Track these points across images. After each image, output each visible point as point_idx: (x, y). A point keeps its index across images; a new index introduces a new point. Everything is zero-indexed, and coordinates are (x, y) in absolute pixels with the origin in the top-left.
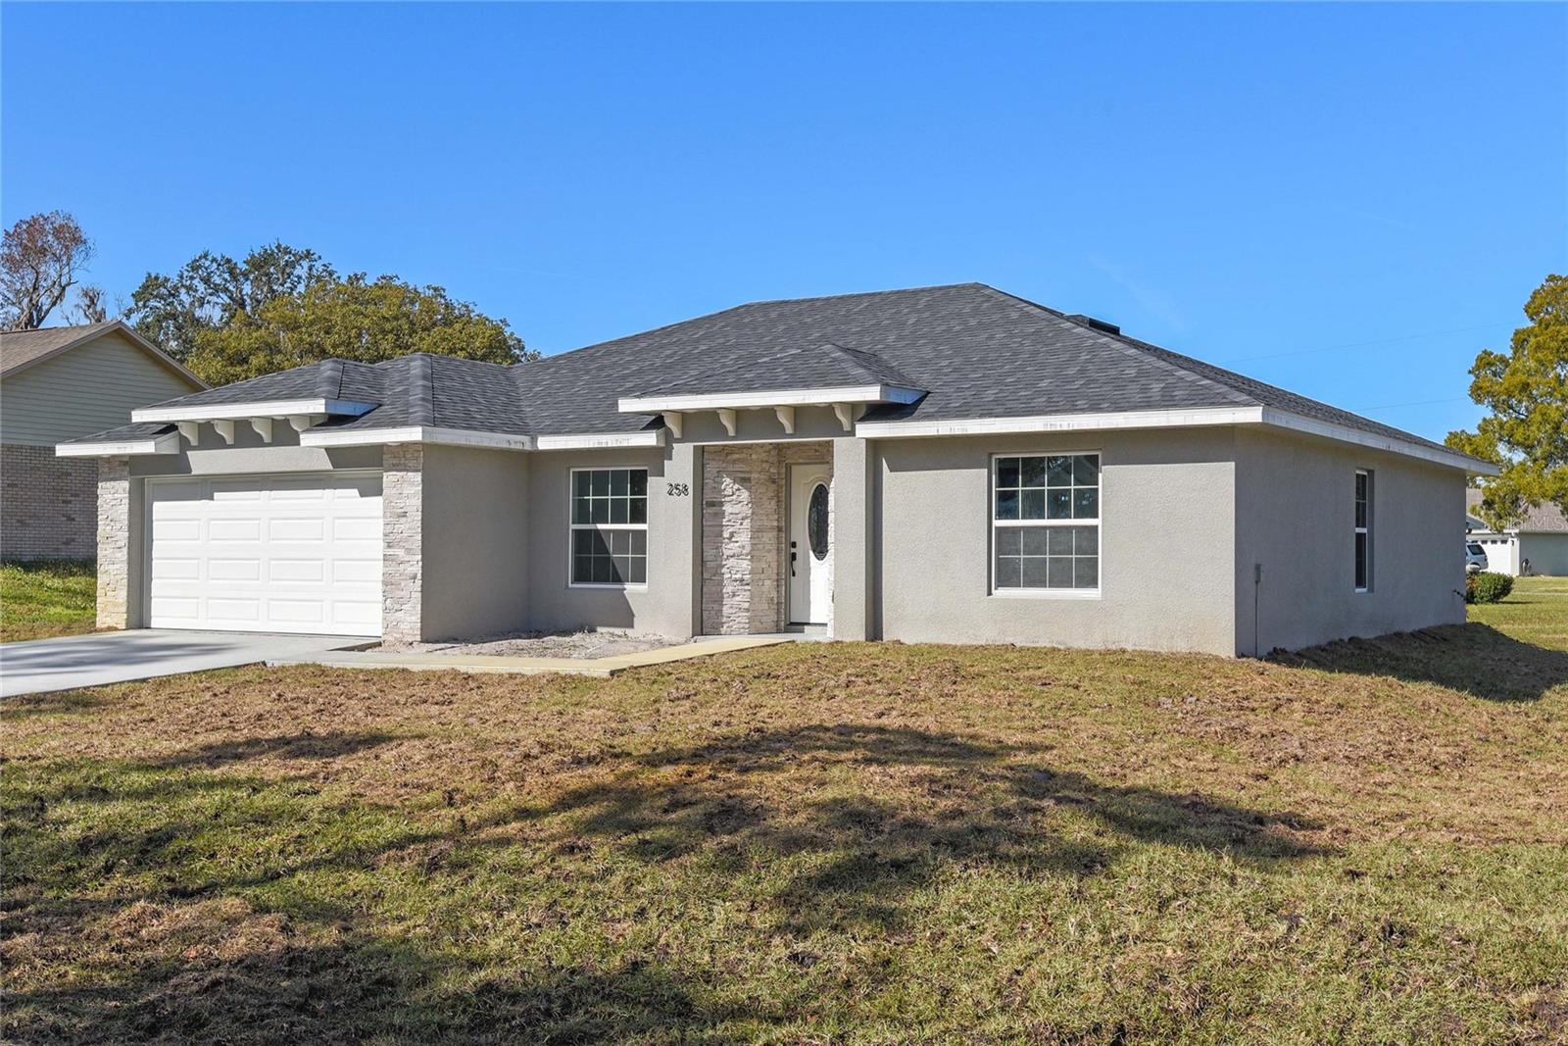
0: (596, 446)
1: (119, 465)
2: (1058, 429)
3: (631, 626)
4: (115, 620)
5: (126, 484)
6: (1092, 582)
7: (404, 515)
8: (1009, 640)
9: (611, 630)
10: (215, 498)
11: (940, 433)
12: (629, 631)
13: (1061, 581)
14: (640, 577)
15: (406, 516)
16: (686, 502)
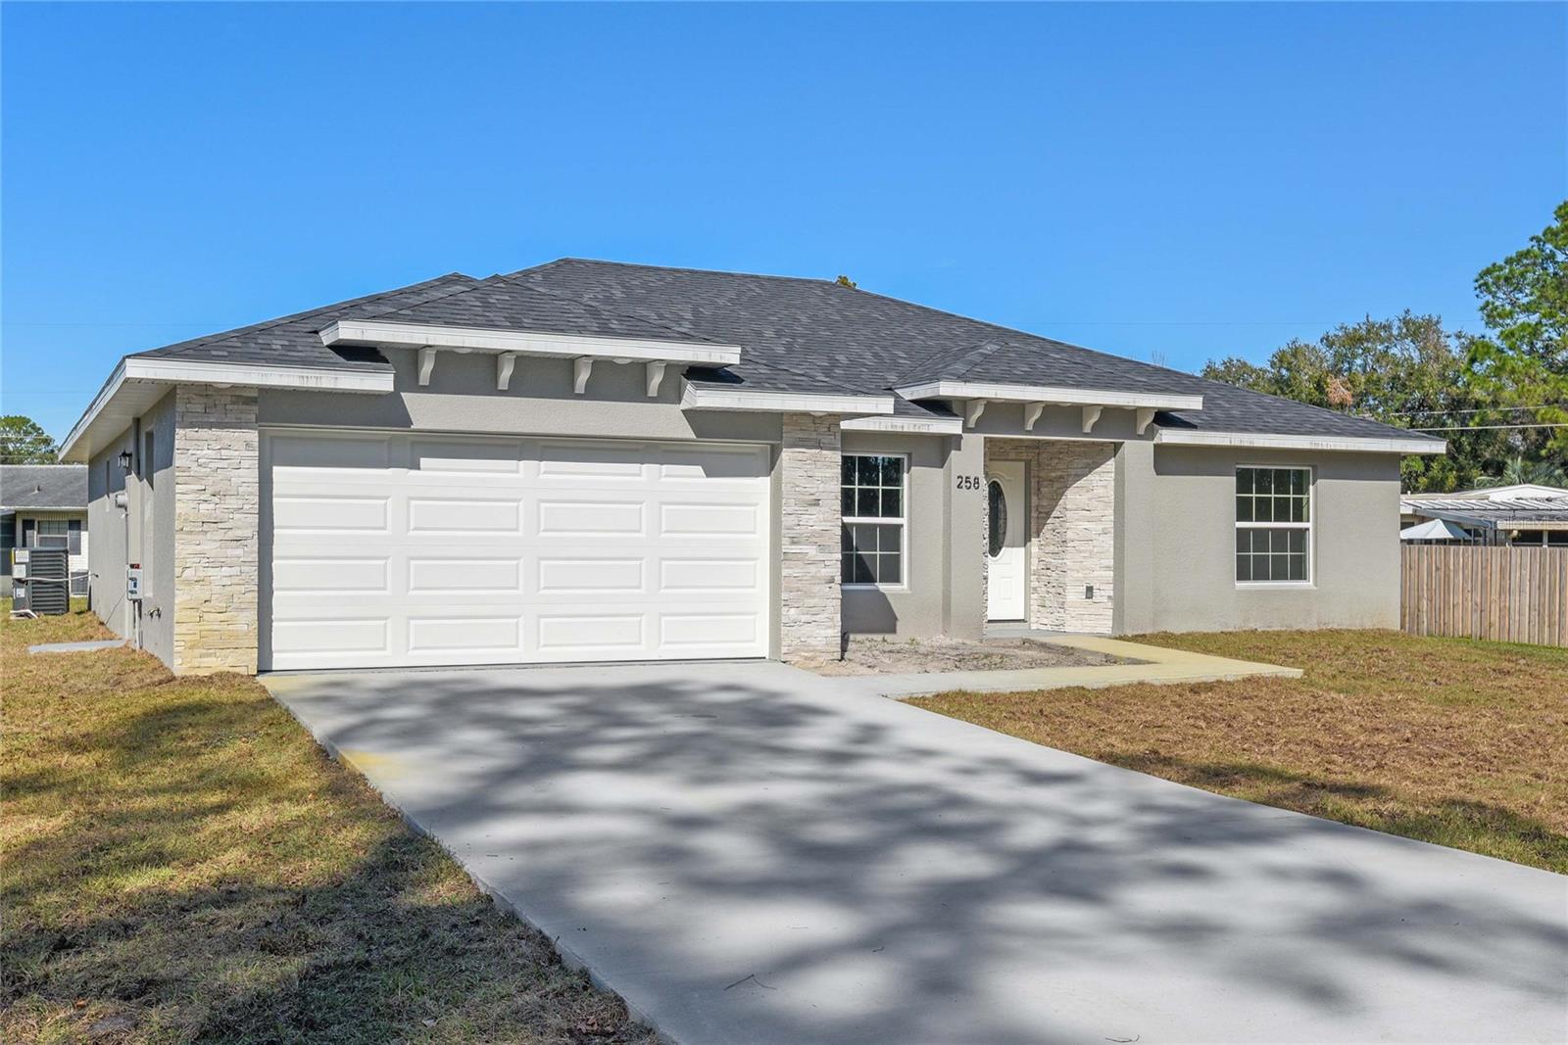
0: (890, 429)
1: (233, 403)
2: (1320, 447)
3: (893, 631)
4: (230, 661)
5: (253, 436)
6: (1299, 573)
7: (816, 503)
8: (1252, 626)
9: (870, 636)
10: (421, 467)
11: (1233, 444)
12: (889, 637)
13: (1279, 575)
14: (893, 576)
15: (818, 505)
16: (980, 498)
